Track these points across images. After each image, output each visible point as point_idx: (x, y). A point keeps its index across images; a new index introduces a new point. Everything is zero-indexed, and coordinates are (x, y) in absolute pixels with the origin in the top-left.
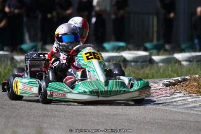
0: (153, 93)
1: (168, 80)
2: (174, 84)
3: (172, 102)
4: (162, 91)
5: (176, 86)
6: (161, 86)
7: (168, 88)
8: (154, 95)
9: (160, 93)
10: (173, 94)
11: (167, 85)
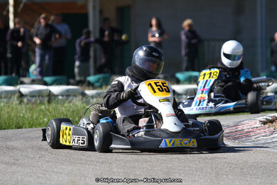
0: (250, 132)
1: (265, 117)
2: (271, 122)
3: (273, 142)
4: (259, 130)
5: (274, 124)
6: (258, 124)
7: (267, 126)
8: (252, 134)
9: (258, 131)
10: (272, 133)
11: (264, 123)
